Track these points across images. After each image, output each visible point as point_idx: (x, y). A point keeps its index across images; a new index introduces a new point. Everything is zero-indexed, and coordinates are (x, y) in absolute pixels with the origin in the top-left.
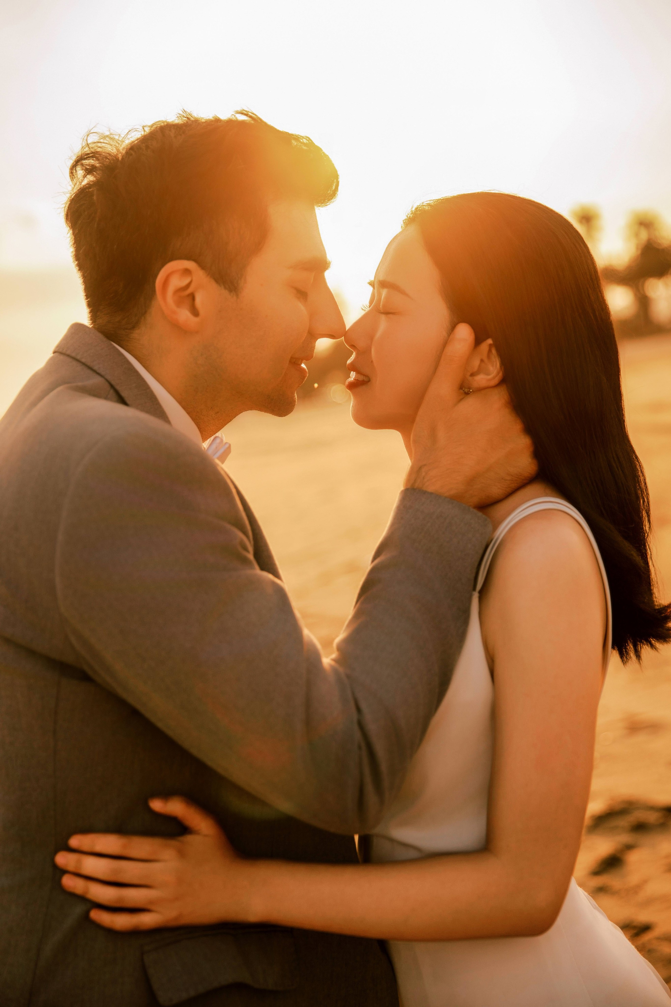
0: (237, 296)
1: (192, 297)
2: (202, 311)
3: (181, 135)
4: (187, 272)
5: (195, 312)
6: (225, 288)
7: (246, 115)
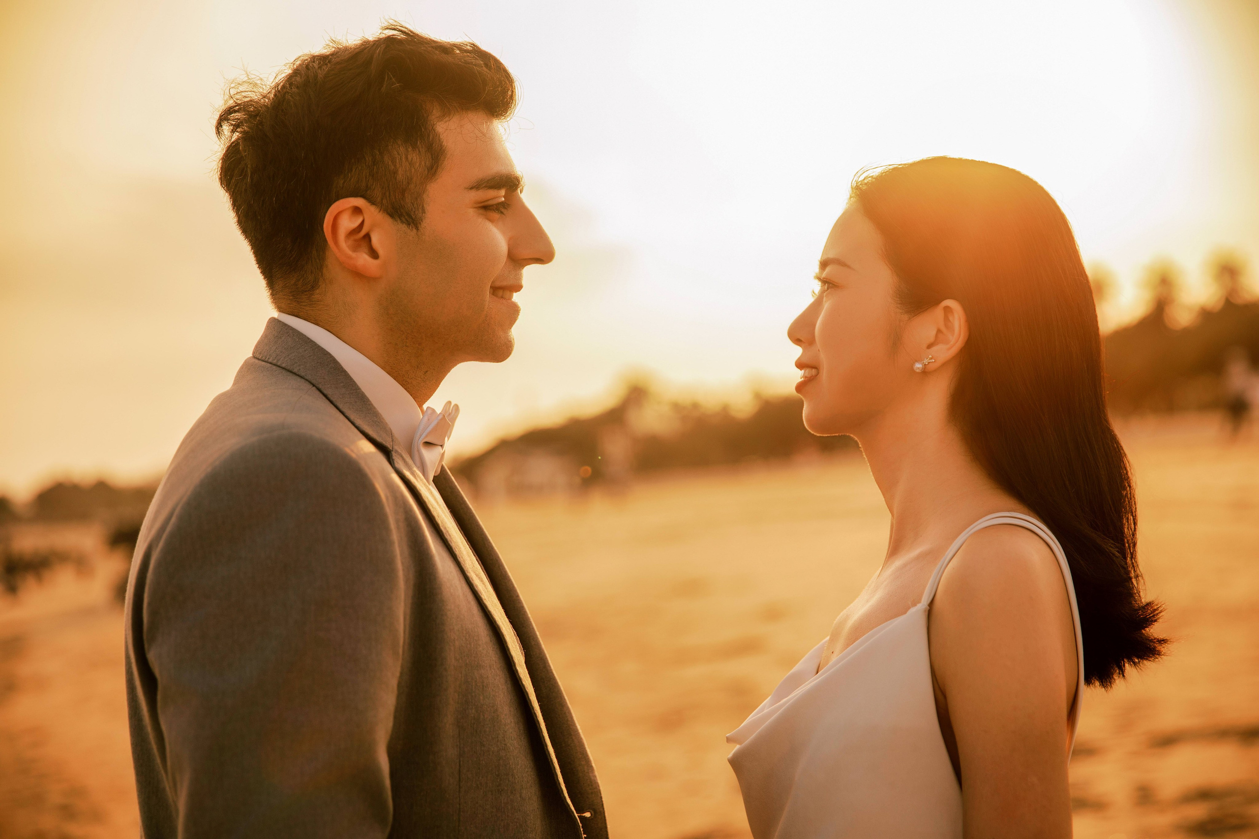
0: (417, 229)
1: (367, 237)
2: (381, 251)
3: (326, 64)
4: (357, 210)
5: (374, 254)
6: (402, 222)
7: (394, 29)
